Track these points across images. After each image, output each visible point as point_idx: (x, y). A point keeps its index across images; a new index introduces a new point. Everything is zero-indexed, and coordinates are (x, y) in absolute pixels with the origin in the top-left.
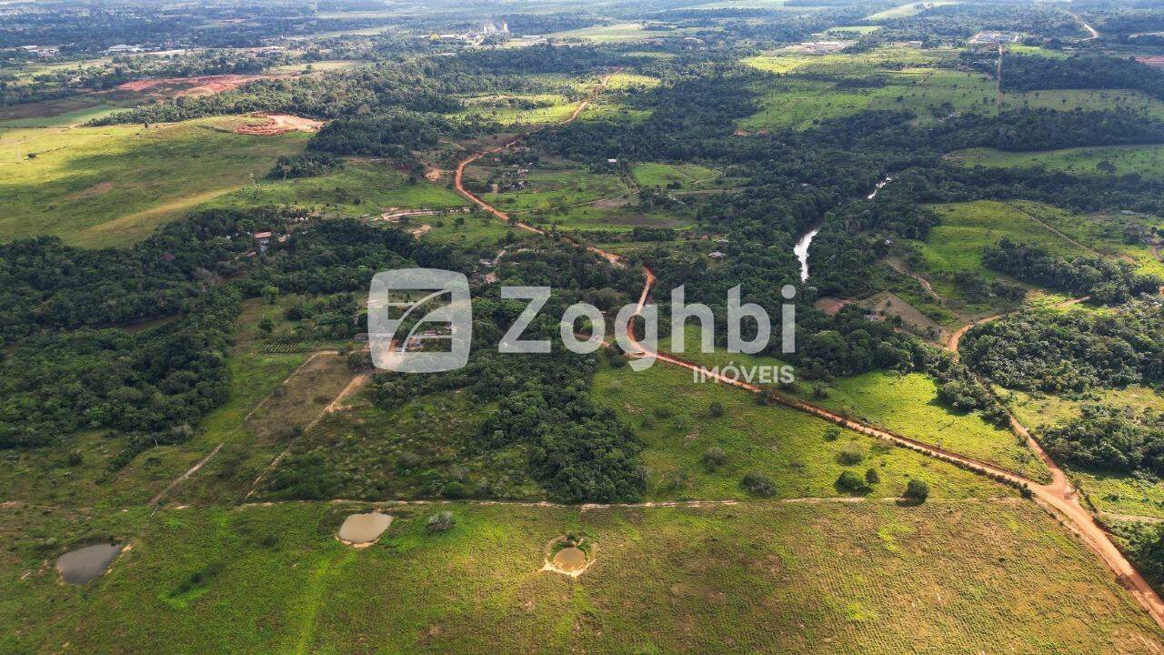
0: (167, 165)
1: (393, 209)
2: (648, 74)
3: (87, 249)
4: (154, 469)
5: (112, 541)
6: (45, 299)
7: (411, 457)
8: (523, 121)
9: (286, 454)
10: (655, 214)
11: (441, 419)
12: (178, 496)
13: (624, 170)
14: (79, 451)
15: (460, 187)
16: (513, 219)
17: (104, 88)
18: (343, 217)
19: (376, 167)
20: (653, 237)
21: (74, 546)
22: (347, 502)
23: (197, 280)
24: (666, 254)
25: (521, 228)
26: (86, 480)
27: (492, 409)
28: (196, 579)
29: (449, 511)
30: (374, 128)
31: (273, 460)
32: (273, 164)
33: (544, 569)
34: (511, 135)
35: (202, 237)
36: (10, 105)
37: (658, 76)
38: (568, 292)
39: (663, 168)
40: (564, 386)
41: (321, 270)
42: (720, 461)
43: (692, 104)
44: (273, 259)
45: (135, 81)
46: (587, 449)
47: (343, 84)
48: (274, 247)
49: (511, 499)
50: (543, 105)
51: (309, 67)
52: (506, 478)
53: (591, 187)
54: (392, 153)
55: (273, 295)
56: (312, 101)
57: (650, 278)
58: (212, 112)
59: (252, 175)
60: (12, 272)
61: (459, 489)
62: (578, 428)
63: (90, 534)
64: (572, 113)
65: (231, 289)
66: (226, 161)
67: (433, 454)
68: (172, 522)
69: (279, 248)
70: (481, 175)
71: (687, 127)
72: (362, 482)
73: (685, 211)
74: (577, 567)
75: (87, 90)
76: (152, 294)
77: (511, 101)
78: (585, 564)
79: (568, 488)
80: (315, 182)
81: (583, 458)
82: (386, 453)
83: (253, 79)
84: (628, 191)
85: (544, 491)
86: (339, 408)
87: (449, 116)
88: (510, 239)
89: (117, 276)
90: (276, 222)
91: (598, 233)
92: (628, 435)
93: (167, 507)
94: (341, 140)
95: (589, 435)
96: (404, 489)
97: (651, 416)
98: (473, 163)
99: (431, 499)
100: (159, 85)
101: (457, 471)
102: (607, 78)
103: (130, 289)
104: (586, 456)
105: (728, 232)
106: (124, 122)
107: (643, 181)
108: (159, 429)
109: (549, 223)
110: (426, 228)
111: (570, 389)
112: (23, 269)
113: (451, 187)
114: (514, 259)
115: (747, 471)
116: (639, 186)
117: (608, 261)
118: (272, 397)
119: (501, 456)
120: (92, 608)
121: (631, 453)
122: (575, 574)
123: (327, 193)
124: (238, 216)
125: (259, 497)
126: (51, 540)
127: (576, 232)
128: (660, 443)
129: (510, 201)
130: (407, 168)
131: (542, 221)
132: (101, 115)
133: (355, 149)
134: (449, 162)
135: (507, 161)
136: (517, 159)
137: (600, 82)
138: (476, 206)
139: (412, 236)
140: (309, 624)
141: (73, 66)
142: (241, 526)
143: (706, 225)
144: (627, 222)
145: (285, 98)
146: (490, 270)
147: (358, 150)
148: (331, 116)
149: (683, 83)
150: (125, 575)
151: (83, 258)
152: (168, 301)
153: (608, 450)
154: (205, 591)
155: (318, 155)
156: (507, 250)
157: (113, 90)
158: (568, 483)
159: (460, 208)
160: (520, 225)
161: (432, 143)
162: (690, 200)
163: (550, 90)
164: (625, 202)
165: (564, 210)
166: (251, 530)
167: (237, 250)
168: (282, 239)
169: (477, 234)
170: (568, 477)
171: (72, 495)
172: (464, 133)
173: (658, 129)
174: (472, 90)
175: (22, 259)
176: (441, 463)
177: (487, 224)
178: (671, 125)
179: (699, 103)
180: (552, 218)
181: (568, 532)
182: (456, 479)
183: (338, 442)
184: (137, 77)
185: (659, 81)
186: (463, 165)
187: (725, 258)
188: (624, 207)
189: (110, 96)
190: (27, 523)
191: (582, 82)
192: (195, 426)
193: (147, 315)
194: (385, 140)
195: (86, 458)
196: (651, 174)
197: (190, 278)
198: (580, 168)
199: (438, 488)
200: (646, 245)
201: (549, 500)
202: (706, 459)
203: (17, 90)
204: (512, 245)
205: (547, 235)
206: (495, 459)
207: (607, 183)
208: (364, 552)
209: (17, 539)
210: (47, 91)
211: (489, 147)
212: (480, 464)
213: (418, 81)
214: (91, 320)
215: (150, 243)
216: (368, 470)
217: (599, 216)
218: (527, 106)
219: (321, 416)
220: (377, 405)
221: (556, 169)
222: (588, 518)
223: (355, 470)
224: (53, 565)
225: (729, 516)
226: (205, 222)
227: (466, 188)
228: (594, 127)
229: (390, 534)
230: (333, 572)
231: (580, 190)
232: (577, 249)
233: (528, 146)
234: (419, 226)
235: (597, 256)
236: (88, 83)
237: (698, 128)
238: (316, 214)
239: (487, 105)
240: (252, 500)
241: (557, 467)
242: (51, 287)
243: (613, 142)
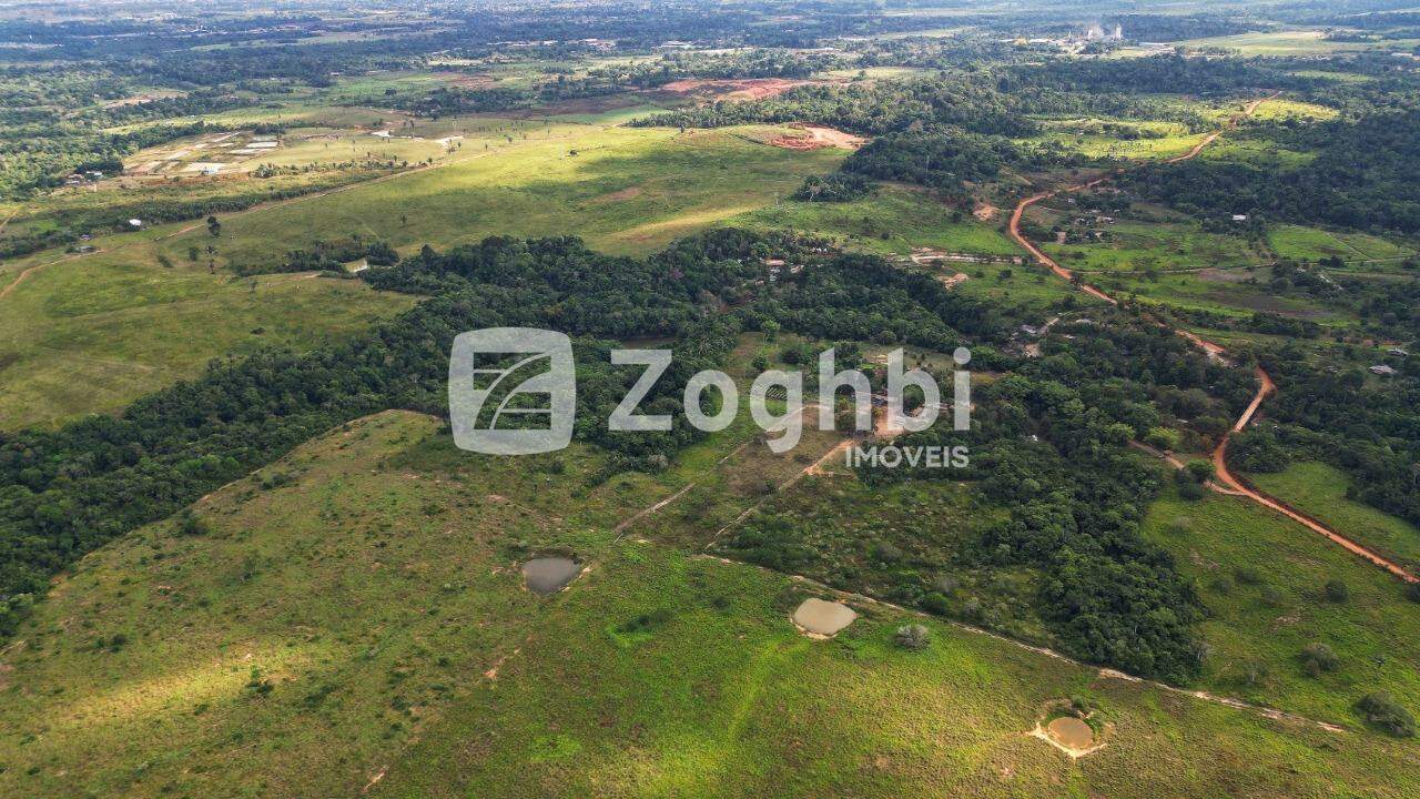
0: (693, 174)
1: (925, 249)
2: (1322, 102)
3: (605, 255)
4: (625, 494)
5: (575, 558)
6: (559, 301)
7: (891, 549)
8: (1118, 155)
9: (754, 510)
10: (1293, 298)
11: (935, 514)
12: (640, 527)
13: (1255, 232)
14: (562, 459)
15: (1014, 231)
16: (1077, 279)
17: (650, 86)
18: (865, 253)
19: (918, 198)
20: (1282, 329)
21: (542, 554)
22: (808, 581)
23: (701, 302)
24: (1300, 357)
25: (1086, 292)
26: (564, 490)
27: (1002, 516)
28: (644, 621)
29: (924, 627)
30: (923, 150)
31: (740, 514)
32: (801, 184)
33: (1033, 733)
34: (1097, 172)
35: (713, 258)
36: (563, 98)
37: (1336, 106)
38: (1136, 385)
39: (1319, 236)
40: (1104, 508)
41: (829, 312)
42: (1326, 666)
43: (1384, 149)
44: (781, 291)
45: (681, 80)
46: (1123, 599)
47: (897, 95)
48: (784, 278)
49: (1006, 634)
50: (1150, 135)
51: (862, 74)
52: (1004, 606)
53: (1198, 250)
54: (938, 182)
55: (773, 331)
56: (858, 113)
57: (1266, 386)
58: (749, 119)
59: (776, 194)
60: (537, 269)
61: (941, 603)
62: (1117, 568)
63: (556, 546)
64: (1192, 149)
65: (732, 318)
66: (753, 176)
67: (917, 552)
68: (632, 554)
69: (789, 280)
70: (1045, 219)
71: (1371, 182)
72: (829, 564)
73: (1342, 299)
74: (1079, 746)
75: (633, 88)
76: (656, 312)
77: (1106, 128)
78: (1091, 745)
79: (1084, 640)
80: (844, 209)
81: (1114, 608)
82: (863, 537)
83: (799, 84)
84: (1255, 260)
85: (1051, 636)
86: (820, 472)
87: (1018, 142)
88: (1068, 305)
89: (627, 287)
90: (791, 250)
91: (1197, 314)
92: (1187, 594)
93: (630, 537)
94: (881, 161)
95: (1129, 581)
96: (875, 584)
97: (1231, 579)
98: (1036, 203)
99: (904, 606)
100: (702, 87)
101: (944, 581)
102: (1255, 103)
103: (636, 302)
104: (1120, 606)
105: (1408, 340)
106: (663, 125)
107: (1283, 251)
108: (637, 455)
109: (1127, 290)
110: (962, 277)
111: (1113, 514)
112: (546, 266)
113: (1003, 230)
114: (1068, 330)
115: (1369, 690)
116: (1274, 257)
117: (1203, 353)
118: (750, 445)
119: (1002, 577)
120: (545, 622)
121: (1187, 620)
122: (1074, 753)
123: (854, 224)
124: (753, 238)
125: (718, 550)
126: (523, 543)
127: (1163, 307)
128: (1234, 616)
129: (1079, 256)
130: (953, 201)
131: (1118, 287)
132: (641, 116)
133: (896, 173)
134: (1007, 199)
135: (1085, 204)
136: (1100, 203)
137: (1242, 109)
138: (1031, 257)
139: (942, 284)
140: (745, 707)
141: (624, 62)
142: (695, 577)
143: (1372, 325)
144: (1245, 305)
145: (829, 108)
146: (1033, 340)
147: (899, 175)
148: (876, 132)
149: (1376, 117)
150: (581, 597)
151: (602, 264)
152: (669, 321)
153: (1154, 606)
154: (649, 637)
155: (852, 177)
156: (1062, 318)
157: (659, 89)
158: (1087, 635)
159: (1009, 257)
160: (1086, 288)
161: (990, 174)
162: (1353, 286)
163: (1166, 117)
164: (1249, 276)
165: (1152, 275)
166: (704, 585)
167: (747, 275)
168: (794, 270)
169: (1025, 293)
170: (1088, 627)
171: (548, 502)
172: (1037, 163)
173: (1322, 180)
174: (1057, 110)
175: (547, 257)
176: (926, 565)
177: (1041, 282)
178: (1344, 176)
179: (1397, 150)
180: (1134, 285)
181: (1075, 697)
182: (940, 590)
183: (810, 511)
184: (682, 77)
185: (1336, 113)
186: (1024, 204)
187: (1396, 377)
188: (1246, 282)
189: (653, 96)
190: (507, 520)
191: (1216, 108)
192: (670, 459)
193: (647, 332)
194: (933, 166)
195: (568, 467)
196: (1296, 242)
197: (694, 300)
198: (1189, 223)
199: (917, 595)
200: (1270, 339)
201: (1056, 649)
202: (1304, 658)
203: (572, 83)
204: (1070, 313)
205: (1120, 306)
206: (994, 578)
207: (1223, 247)
208: (817, 644)
209: (495, 534)
210: (598, 86)
211: (1064, 185)
212: (973, 580)
213: (988, 97)
214: (595, 329)
215: (663, 257)
216: (839, 550)
217: (1204, 291)
218: (1129, 135)
219: (799, 476)
220: (862, 479)
221: (1151, 221)
222: (1107, 687)
223: (824, 548)
224: (520, 568)
225: (1325, 746)
226: (720, 241)
227: (1023, 232)
228: (1220, 169)
229: (851, 632)
230: (780, 657)
231: (1182, 253)
232: (1162, 330)
233: (1118, 187)
234: (952, 274)
235: (1190, 344)
236: (636, 81)
237: (1388, 185)
238: (837, 246)
239: (1072, 130)
240: (711, 552)
241: (1075, 611)
242: (567, 289)
243: (1246, 192)
